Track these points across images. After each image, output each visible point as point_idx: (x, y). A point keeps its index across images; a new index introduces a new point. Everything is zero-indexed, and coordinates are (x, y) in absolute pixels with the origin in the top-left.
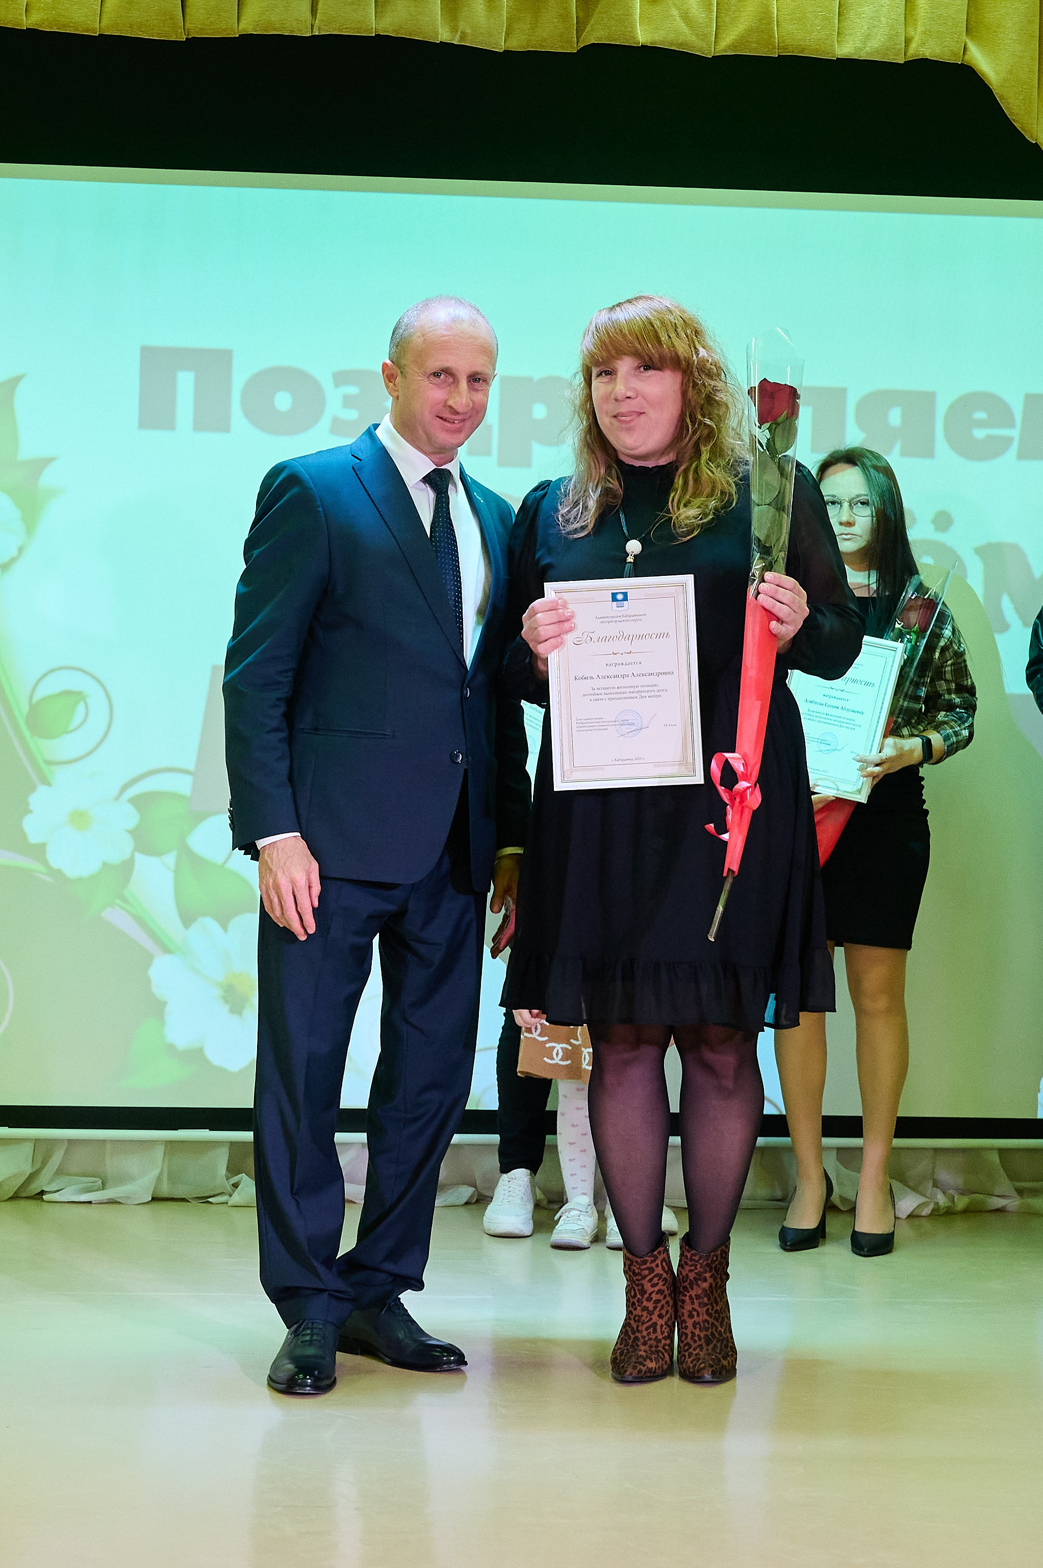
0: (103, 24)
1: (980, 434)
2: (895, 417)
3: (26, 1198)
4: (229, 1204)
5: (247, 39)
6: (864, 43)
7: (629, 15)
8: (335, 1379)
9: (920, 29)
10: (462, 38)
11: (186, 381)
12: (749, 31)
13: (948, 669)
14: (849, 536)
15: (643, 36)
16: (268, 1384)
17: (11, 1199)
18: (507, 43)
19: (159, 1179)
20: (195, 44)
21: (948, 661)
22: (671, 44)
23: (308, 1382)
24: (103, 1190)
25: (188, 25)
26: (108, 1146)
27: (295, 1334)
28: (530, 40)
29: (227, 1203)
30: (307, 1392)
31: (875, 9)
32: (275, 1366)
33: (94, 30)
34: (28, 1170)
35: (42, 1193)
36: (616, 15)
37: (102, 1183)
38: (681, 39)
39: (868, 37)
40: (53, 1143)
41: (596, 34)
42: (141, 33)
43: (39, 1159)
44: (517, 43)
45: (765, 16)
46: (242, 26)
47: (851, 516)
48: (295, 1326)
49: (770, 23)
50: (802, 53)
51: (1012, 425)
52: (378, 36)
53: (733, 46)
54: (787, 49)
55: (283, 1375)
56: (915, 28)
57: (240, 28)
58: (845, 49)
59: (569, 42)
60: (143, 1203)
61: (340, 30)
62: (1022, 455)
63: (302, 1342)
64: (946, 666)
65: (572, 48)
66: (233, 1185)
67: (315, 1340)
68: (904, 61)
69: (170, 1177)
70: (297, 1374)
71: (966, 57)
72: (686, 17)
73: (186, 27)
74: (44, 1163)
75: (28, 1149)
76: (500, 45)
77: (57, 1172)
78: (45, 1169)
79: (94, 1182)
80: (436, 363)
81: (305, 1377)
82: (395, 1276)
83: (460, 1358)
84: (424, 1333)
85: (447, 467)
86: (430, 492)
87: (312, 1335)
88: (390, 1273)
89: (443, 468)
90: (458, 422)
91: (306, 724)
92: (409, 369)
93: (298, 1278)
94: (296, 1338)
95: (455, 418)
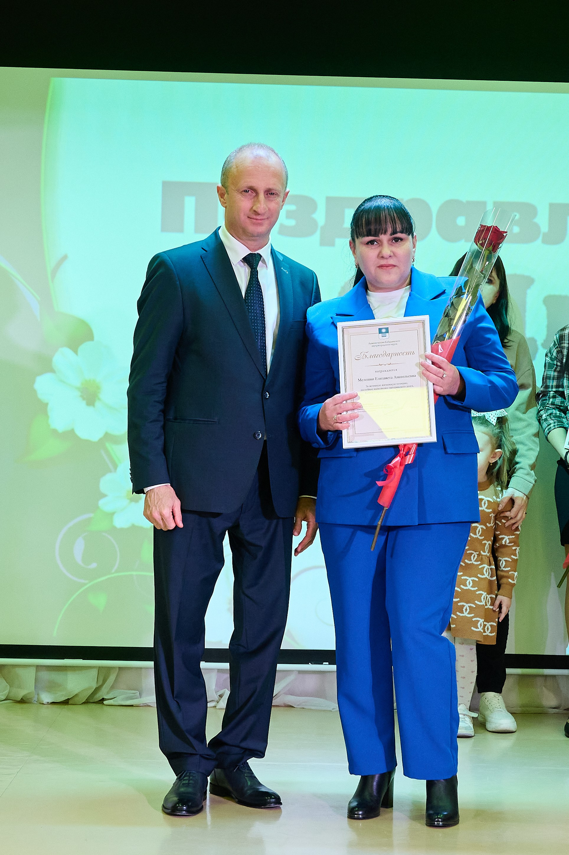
3: (92, 702)
4: (217, 708)
8: (203, 806)
11: (189, 203)
16: (162, 810)
17: (84, 703)
23: (184, 808)
24: (140, 698)
26: (143, 671)
27: (179, 779)
29: (216, 707)
30: (183, 814)
32: (166, 799)
34: (94, 686)
35: (103, 699)
37: (139, 694)
40: (109, 669)
43: (101, 678)
48: (180, 775)
55: (171, 804)
63: (183, 784)
66: (219, 696)
67: (191, 783)
70: (178, 803)
74: (104, 681)
75: (94, 673)
77: (112, 687)
78: (104, 686)
79: (135, 693)
80: (244, 184)
81: (183, 806)
82: (246, 750)
83: (278, 800)
84: (260, 784)
85: (260, 252)
86: (247, 268)
87: (189, 781)
88: (242, 748)
89: (256, 252)
90: (260, 220)
91: (171, 416)
92: (229, 189)
93: (180, 747)
94: (180, 782)
95: (259, 217)
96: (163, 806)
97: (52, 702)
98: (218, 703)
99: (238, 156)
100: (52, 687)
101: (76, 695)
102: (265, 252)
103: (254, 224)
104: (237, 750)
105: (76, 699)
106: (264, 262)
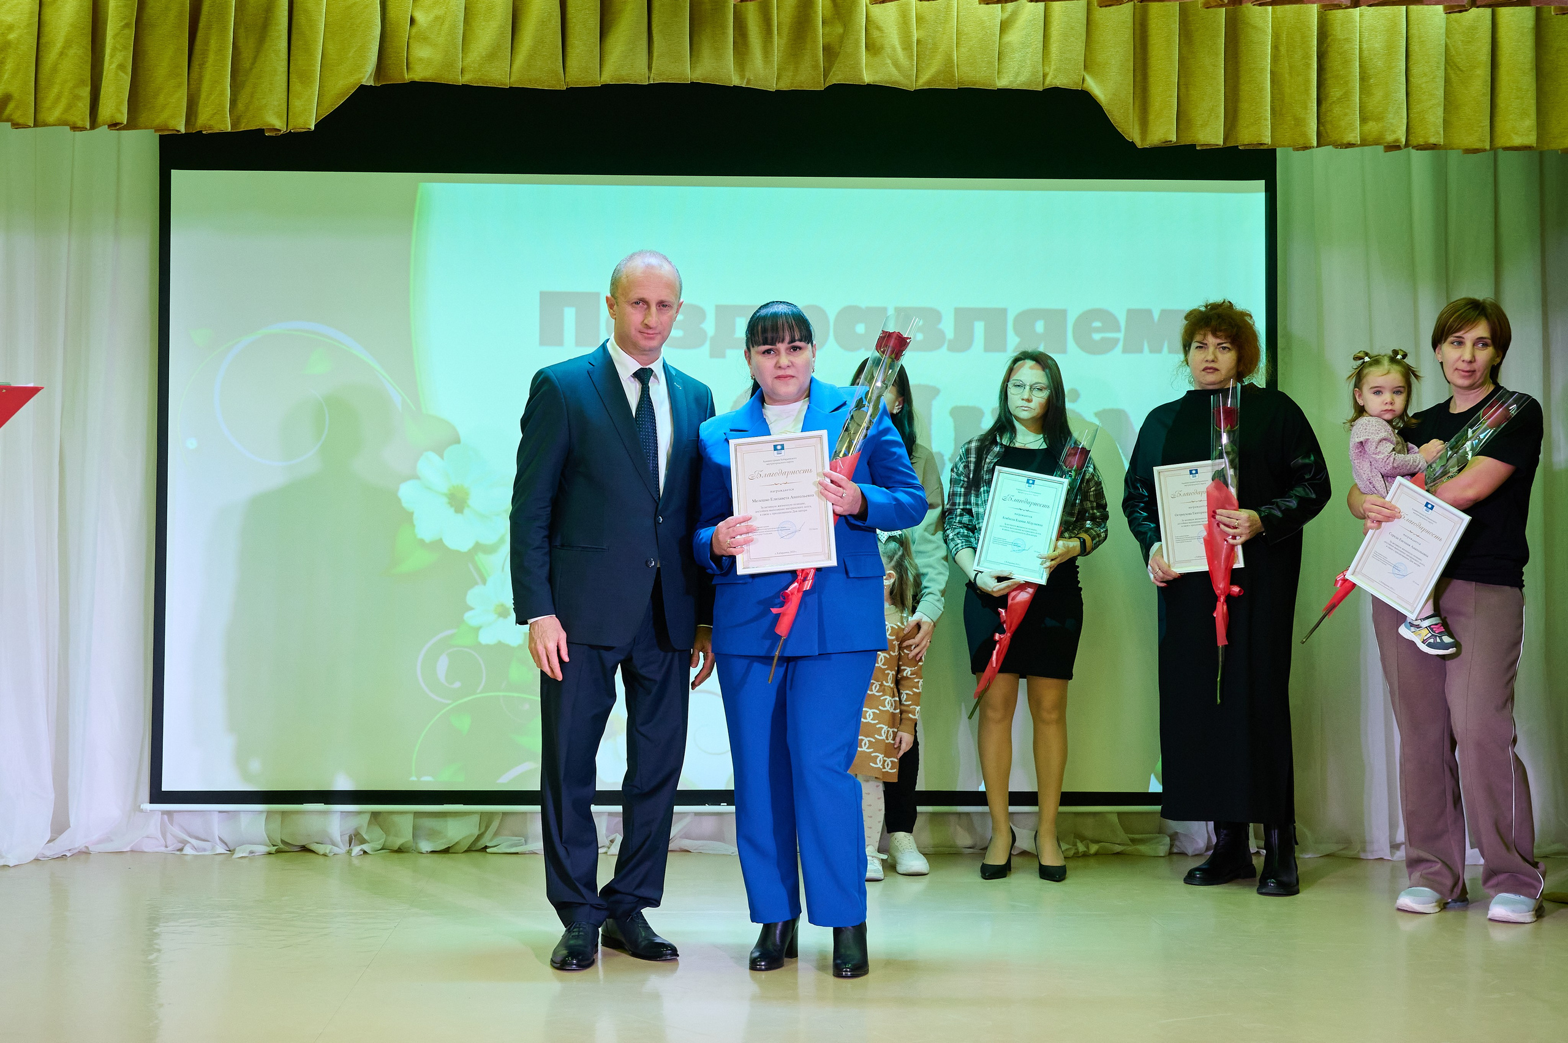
0: (511, 80)
1: (1097, 336)
2: (1040, 327)
3: (477, 851)
5: (606, 87)
6: (1016, 78)
7: (858, 63)
8: (594, 960)
9: (1053, 67)
10: (748, 83)
11: (570, 314)
12: (938, 73)
13: (1092, 493)
14: (1026, 409)
15: (868, 78)
16: (551, 964)
17: (466, 851)
18: (778, 85)
20: (572, 91)
22: (887, 83)
23: (574, 963)
24: (526, 844)
25: (567, 80)
26: (529, 815)
27: (568, 931)
28: (792, 83)
31: (1023, 55)
32: (555, 953)
33: (504, 85)
34: (476, 832)
35: (486, 847)
36: (851, 64)
37: (525, 840)
38: (894, 79)
39: (1018, 74)
40: (492, 814)
41: (837, 78)
42: (537, 86)
43: (484, 825)
44: (784, 85)
45: (949, 62)
47: (1030, 395)
49: (952, 67)
50: (974, 85)
51: (1119, 330)
52: (692, 83)
53: (928, 82)
54: (964, 83)
55: (558, 959)
56: (1050, 67)
57: (602, 81)
58: (1003, 82)
59: (819, 83)
61: (667, 80)
62: (1125, 351)
63: (572, 937)
64: (1091, 491)
65: (820, 86)
66: (610, 841)
67: (581, 936)
68: (1042, 89)
70: (567, 956)
71: (1085, 85)
72: (896, 64)
74: (487, 827)
75: (476, 818)
76: (772, 86)
77: (496, 834)
78: (487, 832)
79: (520, 841)
80: (635, 295)
81: (572, 959)
82: (640, 898)
83: (674, 952)
84: (656, 935)
85: (651, 366)
86: (637, 384)
87: (579, 932)
88: (636, 896)
89: (647, 367)
90: (652, 334)
91: (558, 542)
92: (619, 300)
93: (568, 896)
94: (569, 934)
95: (650, 331)
96: (552, 960)
97: (431, 851)
98: (609, 848)
99: (629, 264)
100: (432, 834)
101: (458, 843)
102: (657, 367)
103: (646, 338)
104: (630, 898)
105: (457, 848)
106: (656, 377)
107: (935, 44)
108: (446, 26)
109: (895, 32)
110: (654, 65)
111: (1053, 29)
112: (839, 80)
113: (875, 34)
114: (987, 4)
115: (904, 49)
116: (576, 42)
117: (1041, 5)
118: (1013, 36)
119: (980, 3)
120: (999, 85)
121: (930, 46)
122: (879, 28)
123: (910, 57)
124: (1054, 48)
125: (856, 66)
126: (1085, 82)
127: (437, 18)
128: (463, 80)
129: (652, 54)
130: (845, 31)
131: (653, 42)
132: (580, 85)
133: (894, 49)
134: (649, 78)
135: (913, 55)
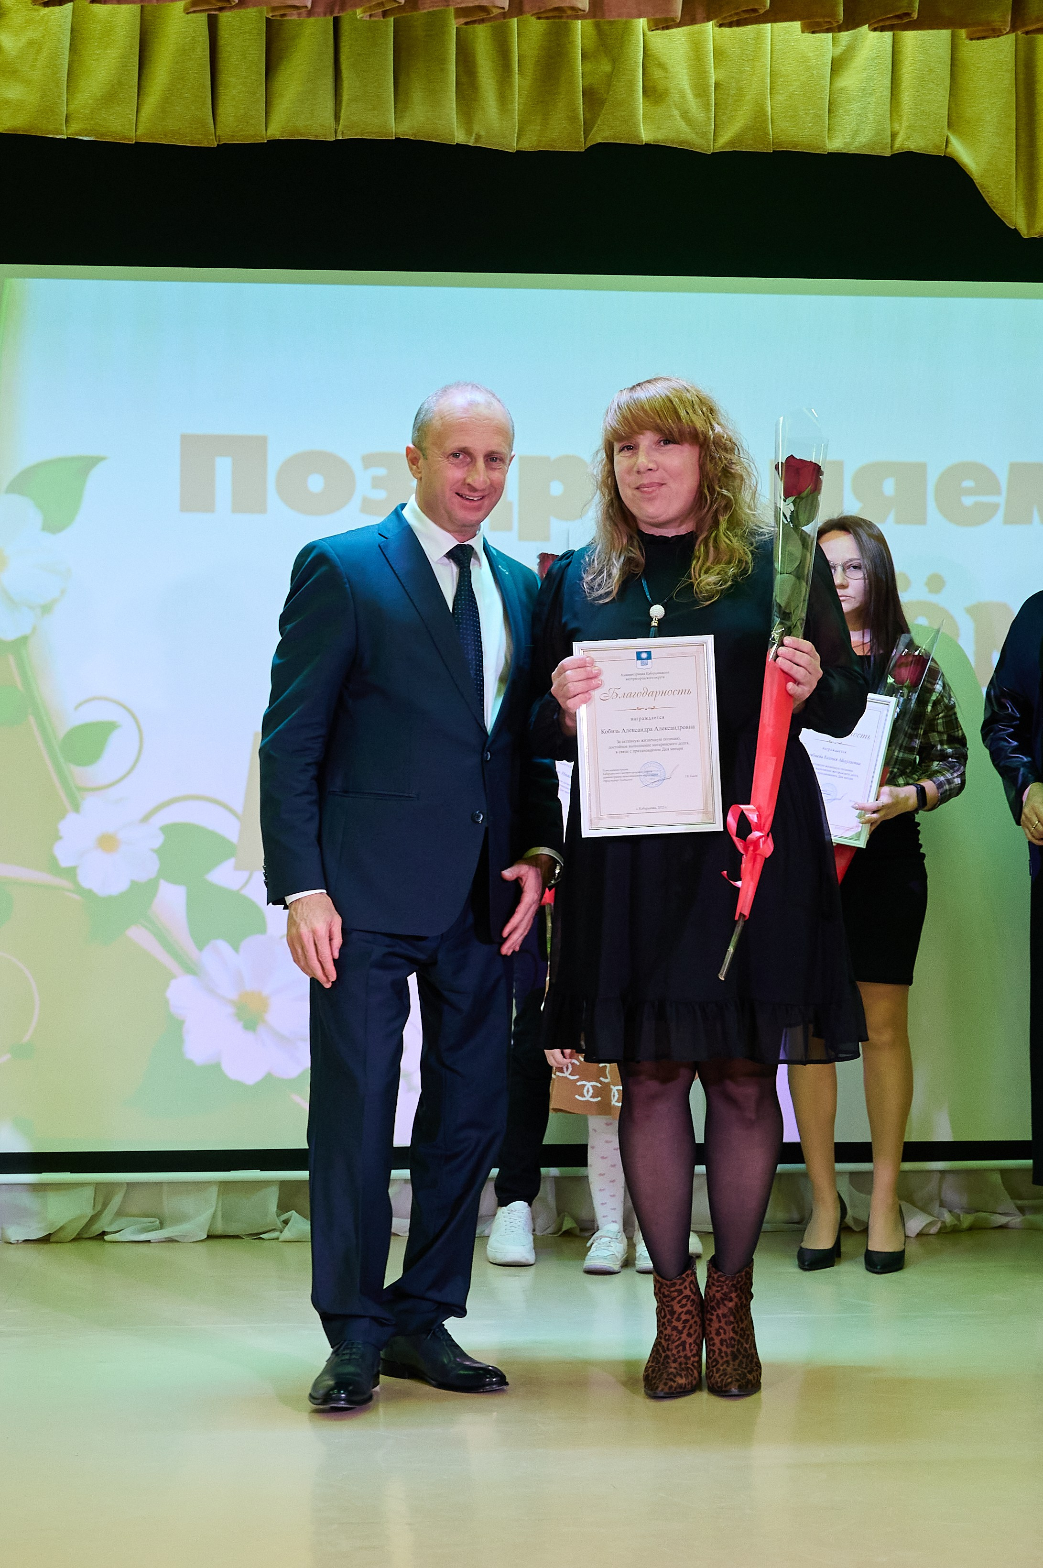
0: (138, 133)
1: (968, 501)
2: (889, 487)
3: (90, 1238)
4: (280, 1240)
5: (274, 144)
6: (853, 138)
7: (632, 115)
9: (905, 124)
10: (477, 140)
11: (224, 467)
12: (746, 129)
13: (940, 721)
15: (646, 135)
17: (74, 1240)
18: (520, 143)
19: (214, 1216)
20: (225, 149)
21: (939, 714)
22: (672, 142)
23: (342, 1397)
24: (161, 1229)
25: (218, 132)
26: (165, 1188)
27: (336, 1353)
28: (540, 141)
29: (277, 1239)
30: (343, 1406)
31: (862, 106)
32: (315, 1385)
33: (129, 139)
34: (89, 1212)
35: (104, 1233)
36: (621, 116)
37: (160, 1223)
38: (683, 137)
39: (856, 133)
40: (112, 1185)
41: (602, 135)
42: (174, 140)
43: (100, 1200)
44: (528, 145)
45: (759, 115)
46: (269, 132)
47: (844, 579)
48: (339, 1346)
49: (765, 121)
50: (794, 148)
51: (999, 493)
52: (398, 140)
53: (731, 142)
54: (781, 145)
55: (320, 1393)
56: (901, 123)
57: (268, 134)
58: (836, 144)
59: (578, 142)
60: (197, 1241)
61: (362, 135)
62: (1008, 520)
63: (342, 1361)
64: (938, 719)
65: (580, 147)
66: (283, 1222)
67: (354, 1359)
68: (891, 154)
69: (223, 1217)
70: (334, 1389)
71: (949, 150)
72: (685, 116)
73: (217, 134)
74: (105, 1205)
75: (89, 1192)
76: (512, 145)
77: (118, 1214)
78: (105, 1212)
79: (153, 1222)
80: (453, 444)
81: (340, 1392)
82: (439, 1304)
83: (500, 1379)
85: (469, 544)
86: (453, 567)
87: (351, 1355)
88: (434, 1301)
89: (465, 544)
90: (474, 499)
91: (337, 787)
92: (429, 451)
94: (337, 1357)
96: (310, 1395)
97: (23, 1239)
98: (281, 1232)
100: (22, 1216)
101: (62, 1228)
102: (476, 545)
104: (426, 1305)
105: (62, 1235)
106: (477, 557)
107: (740, 89)
108: (44, 54)
109: (685, 71)
110: (342, 115)
111: (904, 70)
112: (606, 138)
113: (657, 73)
114: (813, 32)
115: (697, 96)
116: (233, 80)
117: (888, 35)
118: (850, 80)
119: (803, 32)
120: (830, 148)
121: (732, 92)
122: (662, 66)
123: (706, 107)
124: (906, 97)
125: (630, 119)
126: (950, 145)
127: (31, 43)
128: (69, 132)
129: (341, 96)
130: (614, 68)
131: (342, 81)
132: (237, 141)
133: (683, 96)
134: (336, 132)
135: (709, 105)
